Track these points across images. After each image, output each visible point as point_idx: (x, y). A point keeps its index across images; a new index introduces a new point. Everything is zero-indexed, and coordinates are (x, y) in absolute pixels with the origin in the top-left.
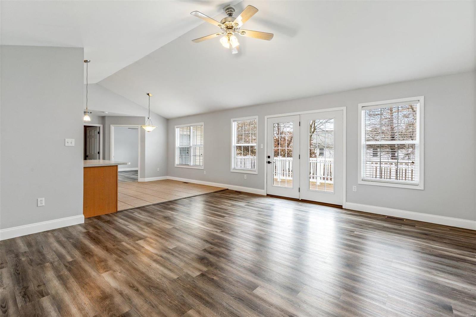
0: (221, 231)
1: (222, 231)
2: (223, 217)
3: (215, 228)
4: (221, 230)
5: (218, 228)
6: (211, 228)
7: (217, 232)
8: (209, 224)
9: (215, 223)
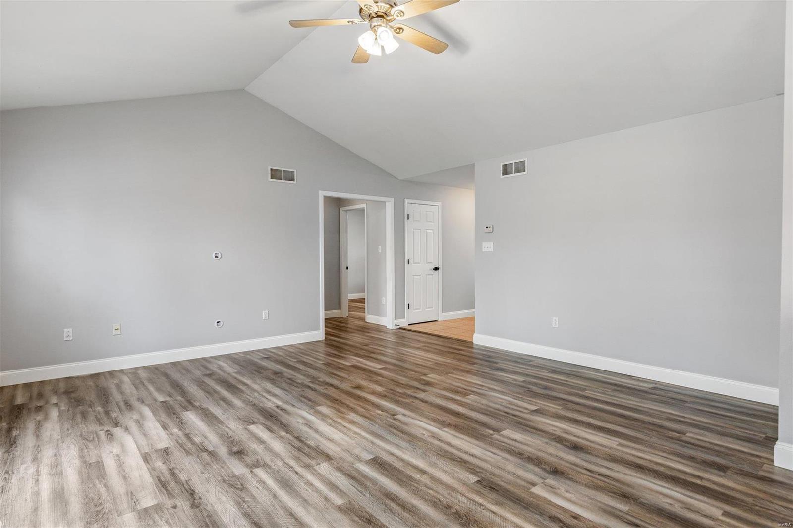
0: (396, 417)
1: (394, 415)
2: (378, 463)
3: (406, 424)
4: (394, 419)
5: (398, 424)
6: (415, 425)
7: (404, 415)
8: (419, 436)
9: (404, 436)
